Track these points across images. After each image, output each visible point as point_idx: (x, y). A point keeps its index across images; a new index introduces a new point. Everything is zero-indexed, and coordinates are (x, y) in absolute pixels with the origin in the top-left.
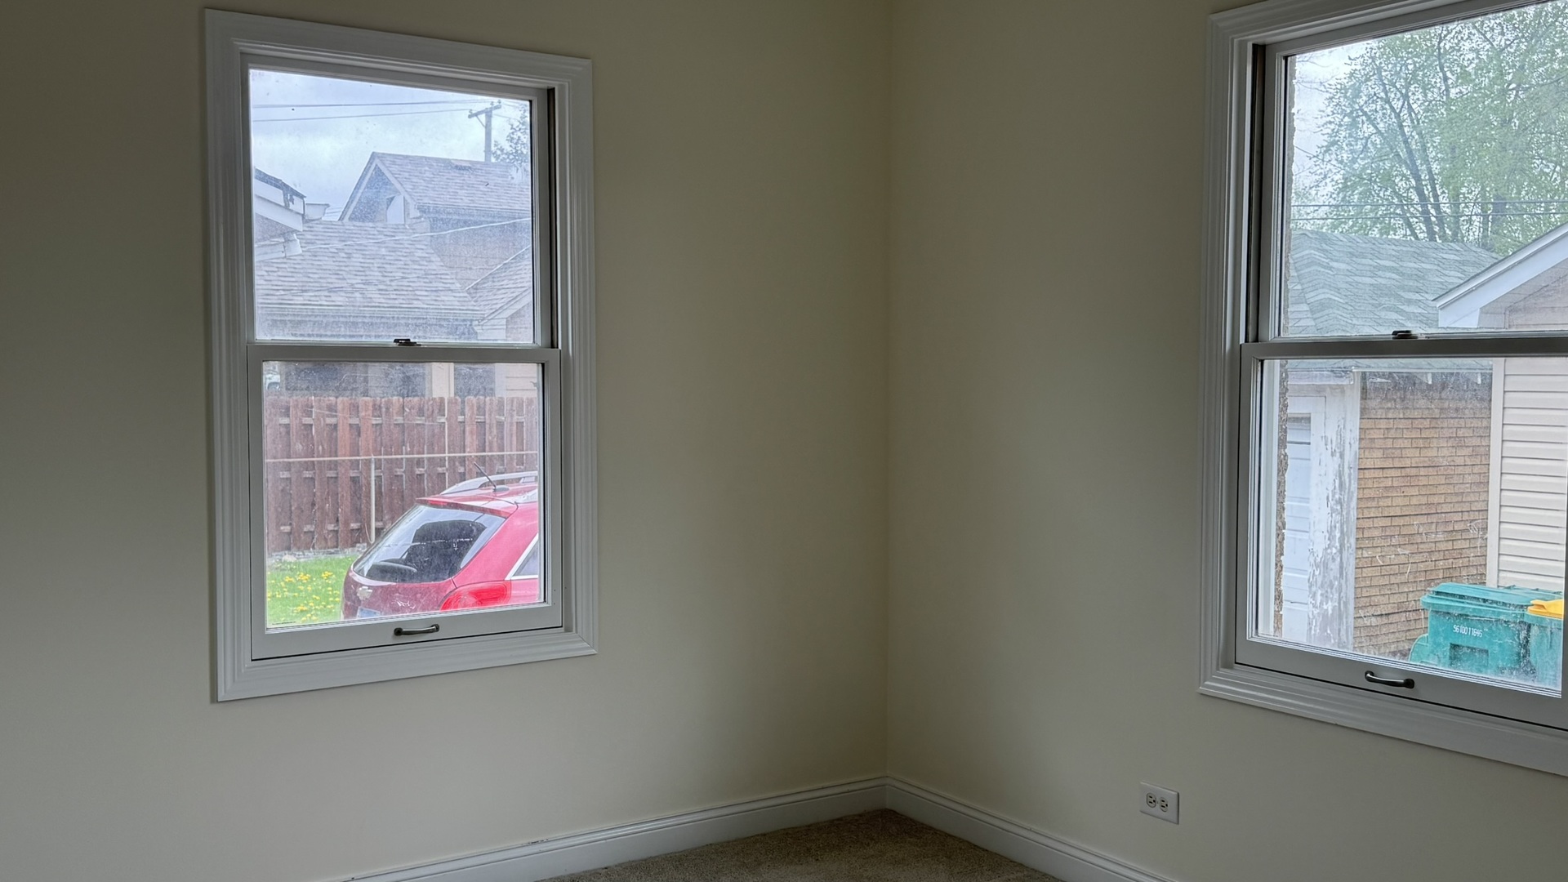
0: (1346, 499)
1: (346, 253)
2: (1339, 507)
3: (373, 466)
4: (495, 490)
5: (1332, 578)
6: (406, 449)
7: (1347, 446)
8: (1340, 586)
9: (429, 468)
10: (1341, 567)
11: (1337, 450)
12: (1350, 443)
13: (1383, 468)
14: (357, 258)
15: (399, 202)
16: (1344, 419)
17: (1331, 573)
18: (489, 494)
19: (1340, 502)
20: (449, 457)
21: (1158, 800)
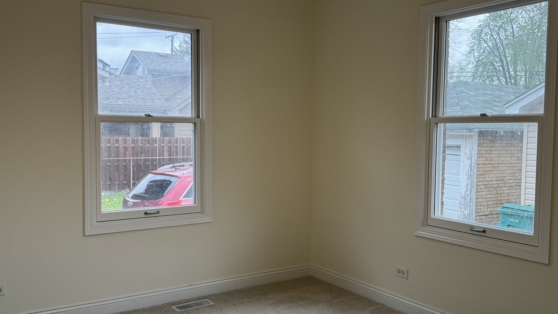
0: (472, 175)
1: (122, 86)
2: (470, 177)
3: (132, 162)
4: (175, 169)
5: (467, 202)
6: (143, 155)
7: (473, 156)
8: (470, 205)
9: (151, 162)
10: (471, 199)
11: (470, 158)
12: (474, 155)
13: (485, 164)
14: (127, 88)
15: (141, 68)
16: (472, 147)
17: (467, 200)
18: (174, 170)
19: (470, 176)
20: (158, 158)
21: (401, 271)
